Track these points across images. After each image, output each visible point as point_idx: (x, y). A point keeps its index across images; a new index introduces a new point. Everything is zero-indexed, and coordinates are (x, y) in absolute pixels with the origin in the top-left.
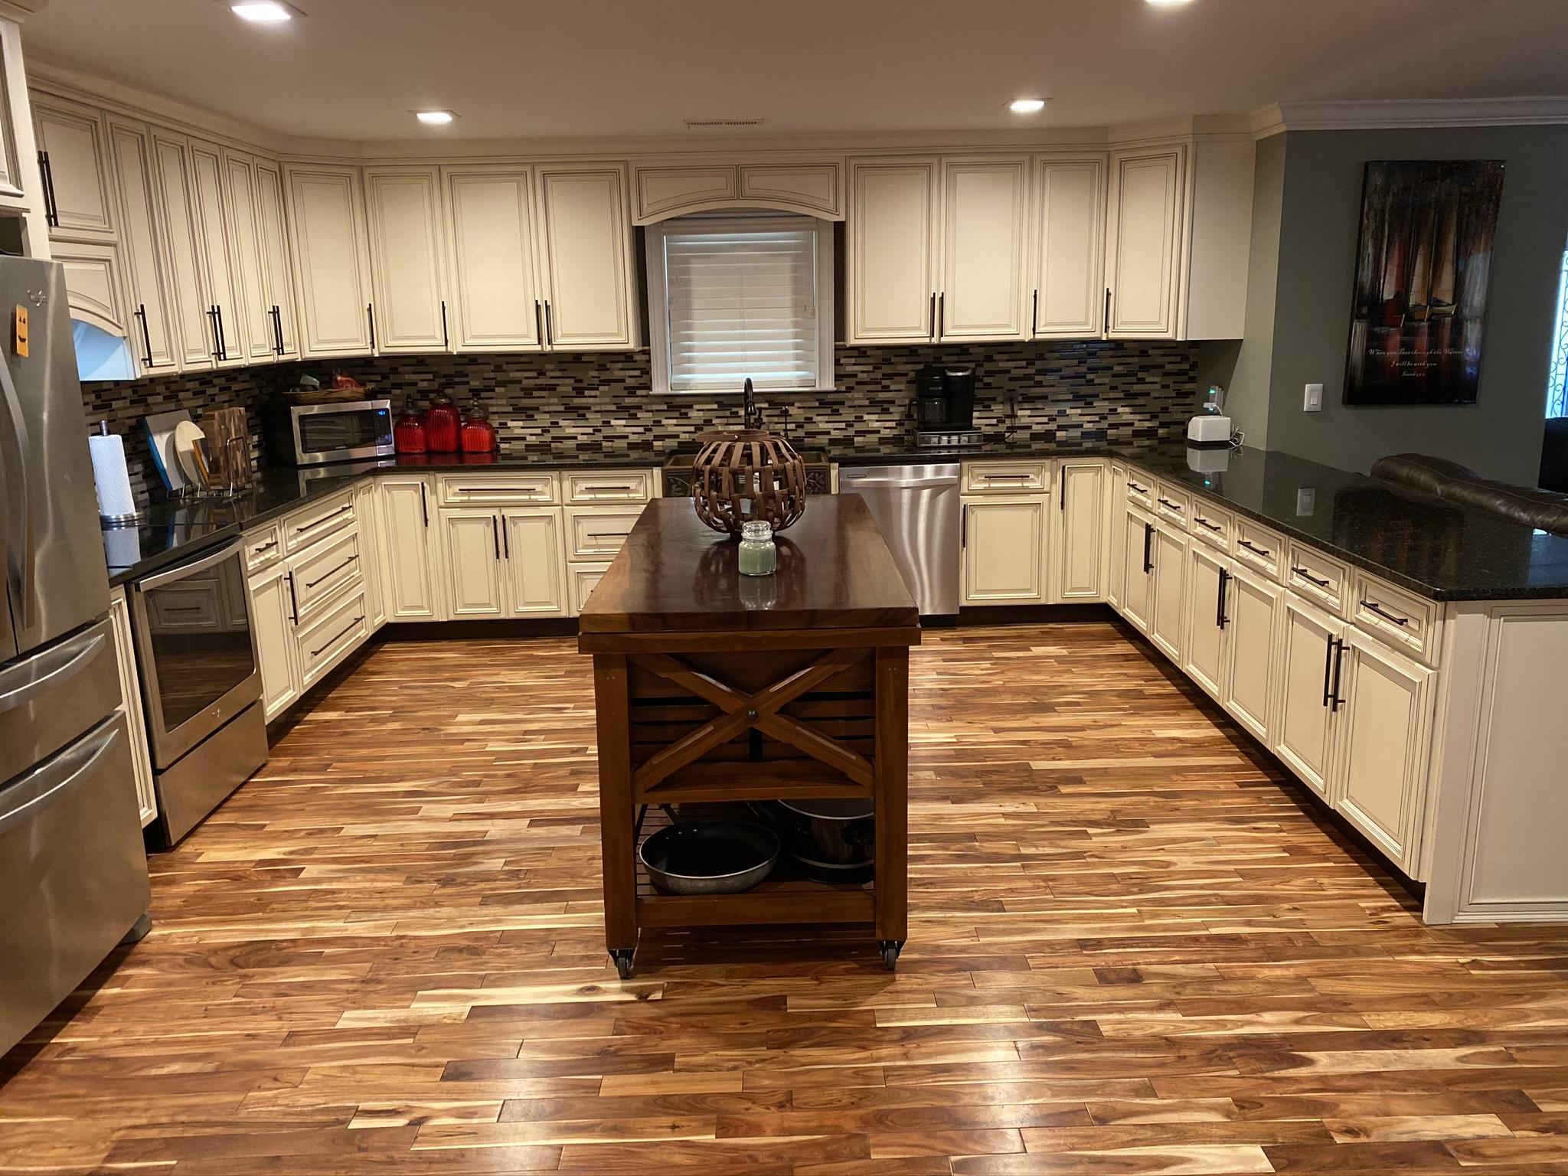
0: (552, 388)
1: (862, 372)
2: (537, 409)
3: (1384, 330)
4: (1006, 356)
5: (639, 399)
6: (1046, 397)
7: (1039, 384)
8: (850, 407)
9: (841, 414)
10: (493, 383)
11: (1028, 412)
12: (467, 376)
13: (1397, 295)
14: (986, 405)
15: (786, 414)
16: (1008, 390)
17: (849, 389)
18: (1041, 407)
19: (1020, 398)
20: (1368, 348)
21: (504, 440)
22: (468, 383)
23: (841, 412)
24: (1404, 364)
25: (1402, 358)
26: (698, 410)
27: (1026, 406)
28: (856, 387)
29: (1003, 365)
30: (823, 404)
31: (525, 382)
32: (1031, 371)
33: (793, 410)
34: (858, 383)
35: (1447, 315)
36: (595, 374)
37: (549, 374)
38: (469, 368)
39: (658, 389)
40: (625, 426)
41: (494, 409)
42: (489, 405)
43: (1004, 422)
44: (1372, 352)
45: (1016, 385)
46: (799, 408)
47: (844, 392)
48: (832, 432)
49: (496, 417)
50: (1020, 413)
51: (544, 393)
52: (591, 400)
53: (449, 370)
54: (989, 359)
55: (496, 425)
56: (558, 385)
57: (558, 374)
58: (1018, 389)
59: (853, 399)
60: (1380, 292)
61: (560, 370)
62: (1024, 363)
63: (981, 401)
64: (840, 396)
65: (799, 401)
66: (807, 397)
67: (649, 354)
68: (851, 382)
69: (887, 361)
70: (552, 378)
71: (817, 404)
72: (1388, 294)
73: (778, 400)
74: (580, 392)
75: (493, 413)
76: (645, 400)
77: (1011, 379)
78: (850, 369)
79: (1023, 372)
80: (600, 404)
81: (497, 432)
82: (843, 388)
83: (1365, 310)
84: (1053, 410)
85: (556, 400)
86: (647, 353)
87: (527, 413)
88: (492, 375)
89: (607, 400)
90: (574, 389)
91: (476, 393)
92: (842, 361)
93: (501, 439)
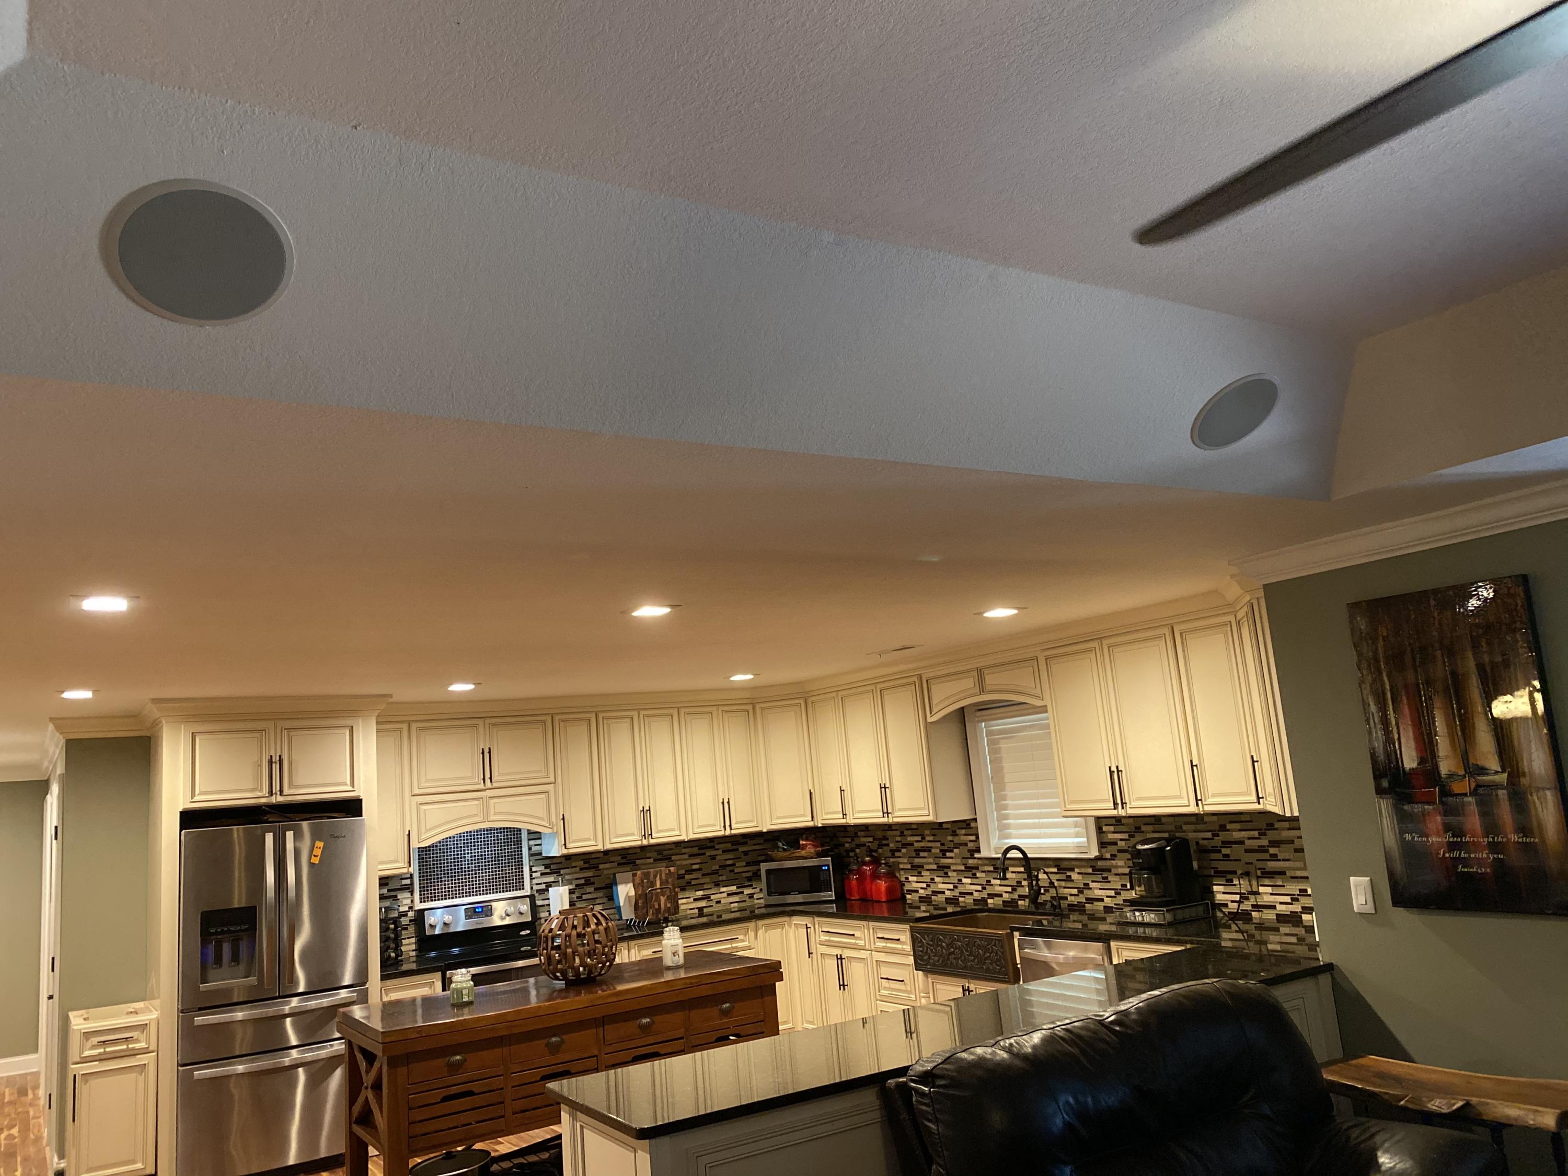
0: (928, 850)
1: (1121, 840)
2: (922, 867)
3: (1417, 808)
4: (1238, 826)
5: (976, 860)
6: (1284, 873)
7: (1274, 857)
8: (1116, 874)
9: (1109, 882)
10: (900, 845)
11: (1269, 890)
12: (887, 839)
13: (1422, 761)
14: (1227, 877)
15: (1069, 879)
16: (1246, 863)
17: (1113, 857)
18: (1281, 883)
19: (1259, 873)
20: (1402, 832)
21: (910, 892)
22: (888, 845)
23: (1109, 879)
24: (1456, 854)
25: (1452, 846)
26: (1013, 872)
27: (1267, 882)
28: (1118, 854)
29: (1237, 835)
30: (1096, 870)
31: (916, 844)
32: (1264, 842)
33: (1074, 876)
34: (1119, 851)
35: (1497, 786)
36: (950, 838)
37: (928, 838)
38: (889, 833)
39: (984, 853)
40: (971, 884)
41: (901, 866)
42: (899, 863)
43: (1247, 899)
44: (1408, 837)
45: (1253, 857)
46: (1079, 873)
47: (1110, 859)
48: (1106, 899)
49: (902, 872)
50: (1262, 889)
51: (925, 854)
52: (950, 861)
53: (879, 834)
54: (1223, 828)
55: (903, 879)
56: (931, 847)
57: (931, 838)
58: (1255, 862)
59: (1117, 867)
60: (1398, 760)
61: (933, 835)
62: (1256, 834)
63: (1220, 874)
64: (1108, 863)
65: (1078, 867)
66: (1084, 863)
67: (976, 821)
68: (1113, 849)
69: (1138, 829)
70: (929, 841)
71: (1090, 870)
72: (1410, 761)
73: (1064, 865)
74: (944, 852)
75: (903, 869)
76: (980, 862)
77: (1247, 851)
78: (1111, 836)
79: (1255, 844)
80: (956, 864)
81: (904, 885)
82: (1108, 856)
83: (1385, 784)
84: (1294, 888)
85: (931, 860)
86: (975, 820)
87: (917, 869)
88: (898, 839)
89: (959, 861)
90: (941, 851)
91: (893, 852)
92: (1105, 829)
93: (907, 891)
